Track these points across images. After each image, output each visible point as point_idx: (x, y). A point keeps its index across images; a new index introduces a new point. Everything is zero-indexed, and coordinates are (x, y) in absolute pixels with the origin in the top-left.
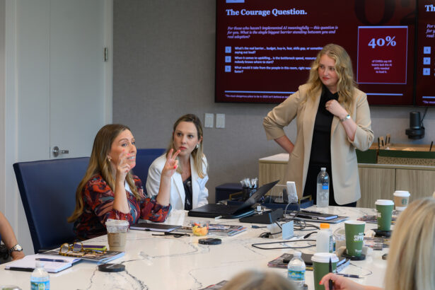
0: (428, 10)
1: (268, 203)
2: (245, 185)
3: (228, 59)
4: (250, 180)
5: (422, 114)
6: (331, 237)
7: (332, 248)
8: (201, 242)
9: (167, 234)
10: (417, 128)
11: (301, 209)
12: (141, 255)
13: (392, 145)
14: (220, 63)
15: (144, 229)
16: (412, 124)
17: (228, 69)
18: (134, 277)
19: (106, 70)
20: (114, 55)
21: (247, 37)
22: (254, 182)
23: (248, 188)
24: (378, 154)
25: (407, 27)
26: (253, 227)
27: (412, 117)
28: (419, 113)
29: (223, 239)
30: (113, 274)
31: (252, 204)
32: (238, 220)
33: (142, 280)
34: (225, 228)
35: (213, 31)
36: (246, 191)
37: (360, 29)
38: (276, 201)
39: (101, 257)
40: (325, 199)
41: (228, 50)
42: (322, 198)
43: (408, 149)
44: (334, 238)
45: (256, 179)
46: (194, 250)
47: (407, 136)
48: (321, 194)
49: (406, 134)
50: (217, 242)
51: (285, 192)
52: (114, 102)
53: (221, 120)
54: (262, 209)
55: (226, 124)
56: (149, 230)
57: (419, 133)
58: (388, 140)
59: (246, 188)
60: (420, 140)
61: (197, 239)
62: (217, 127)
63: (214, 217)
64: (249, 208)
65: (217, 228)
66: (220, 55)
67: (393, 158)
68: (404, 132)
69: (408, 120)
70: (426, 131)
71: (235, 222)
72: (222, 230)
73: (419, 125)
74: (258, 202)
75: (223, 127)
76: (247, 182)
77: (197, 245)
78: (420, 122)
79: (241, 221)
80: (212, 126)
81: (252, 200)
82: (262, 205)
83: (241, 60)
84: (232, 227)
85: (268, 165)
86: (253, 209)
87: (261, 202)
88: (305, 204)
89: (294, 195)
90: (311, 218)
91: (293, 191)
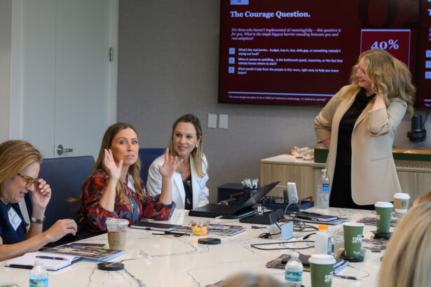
1: (269, 203)
2: (246, 185)
3: (232, 60)
4: (251, 181)
5: (424, 117)
6: (329, 239)
7: (330, 249)
8: (201, 242)
9: (167, 233)
10: (419, 130)
11: (301, 210)
12: (140, 254)
14: (223, 64)
15: (145, 228)
16: (414, 127)
17: (231, 70)
18: (132, 276)
19: (111, 70)
20: (119, 55)
21: (251, 39)
22: (255, 183)
23: (249, 188)
25: (409, 30)
26: (253, 227)
27: (414, 120)
28: (421, 116)
29: (223, 239)
30: (112, 273)
31: (253, 205)
32: (238, 220)
33: (140, 279)
34: (225, 228)
35: (217, 32)
36: (247, 192)
37: (363, 32)
38: (277, 201)
39: (101, 255)
41: (232, 51)
42: (323, 199)
43: (409, 152)
44: (332, 240)
45: (257, 180)
46: (194, 250)
47: (409, 139)
48: (321, 195)
49: (408, 136)
50: (217, 241)
51: (286, 193)
52: (119, 102)
53: (224, 120)
54: (262, 209)
55: (229, 124)
56: (149, 229)
57: (420, 135)
59: (247, 189)
60: (421, 143)
61: (197, 238)
62: (220, 127)
63: (214, 217)
64: (250, 208)
65: (217, 228)
66: (223, 56)
68: (406, 135)
69: (410, 123)
70: (427, 134)
71: (235, 222)
72: (222, 231)
73: (421, 128)
74: (258, 202)
75: (226, 127)
76: (248, 182)
77: (196, 245)
78: (422, 125)
79: (242, 221)
80: (215, 127)
81: (252, 200)
82: (263, 205)
83: (244, 61)
84: (232, 227)
85: (270, 166)
86: (253, 209)
87: (261, 202)
88: (306, 205)
89: (294, 197)
90: (310, 219)
91: (294, 193)
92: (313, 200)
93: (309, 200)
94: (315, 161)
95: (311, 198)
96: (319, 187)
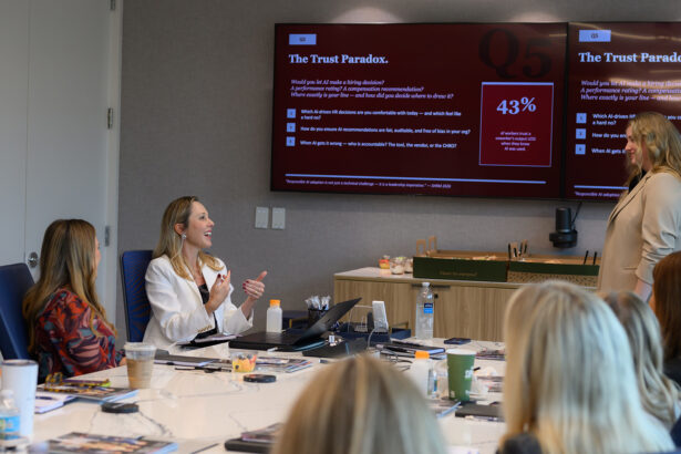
0: (583, 60)
1: (347, 332)
2: (312, 306)
3: (291, 127)
4: (320, 299)
5: (574, 211)
6: (430, 372)
7: (432, 386)
8: (247, 379)
9: (197, 368)
10: (567, 231)
11: (393, 340)
12: (161, 393)
13: (530, 256)
14: (278, 133)
15: (166, 362)
16: (559, 225)
17: (291, 142)
18: (151, 420)
19: (111, 141)
20: (122, 118)
22: (326, 301)
23: (317, 310)
24: (508, 268)
25: (552, 84)
26: (322, 362)
27: (559, 215)
28: (569, 210)
29: (279, 376)
30: (121, 416)
31: (322, 333)
32: (300, 353)
33: (163, 423)
34: (283, 362)
35: (270, 86)
36: (314, 314)
37: (485, 86)
38: (357, 329)
39: (106, 395)
40: (427, 326)
41: (291, 113)
42: (424, 325)
43: (552, 262)
44: (435, 374)
45: (329, 297)
46: (237, 389)
47: (552, 243)
48: (421, 320)
49: (551, 240)
50: (269, 379)
51: (370, 317)
52: (121, 189)
53: (280, 216)
54: (336, 339)
55: (287, 222)
56: (172, 364)
57: (569, 238)
58: (524, 248)
59: (312, 309)
60: (570, 250)
61: (241, 376)
62: (273, 226)
63: (266, 349)
64: (318, 337)
65: (270, 361)
66: (279, 121)
67: (529, 274)
68: (547, 237)
69: (553, 220)
70: (580, 236)
71: (297, 355)
72: (278, 365)
73: (570, 228)
74: (330, 330)
75: (282, 227)
76: (315, 301)
77: (242, 383)
78: (571, 223)
79: (306, 354)
80: (265, 226)
81: (321, 325)
82: (336, 334)
84: (291, 361)
85: (347, 283)
86: (323, 339)
87: (334, 330)
88: (399, 333)
89: (382, 321)
90: (405, 351)
91: (382, 316)
92: (410, 327)
93: (404, 327)
94: (415, 276)
95: (407, 324)
96: (419, 308)
